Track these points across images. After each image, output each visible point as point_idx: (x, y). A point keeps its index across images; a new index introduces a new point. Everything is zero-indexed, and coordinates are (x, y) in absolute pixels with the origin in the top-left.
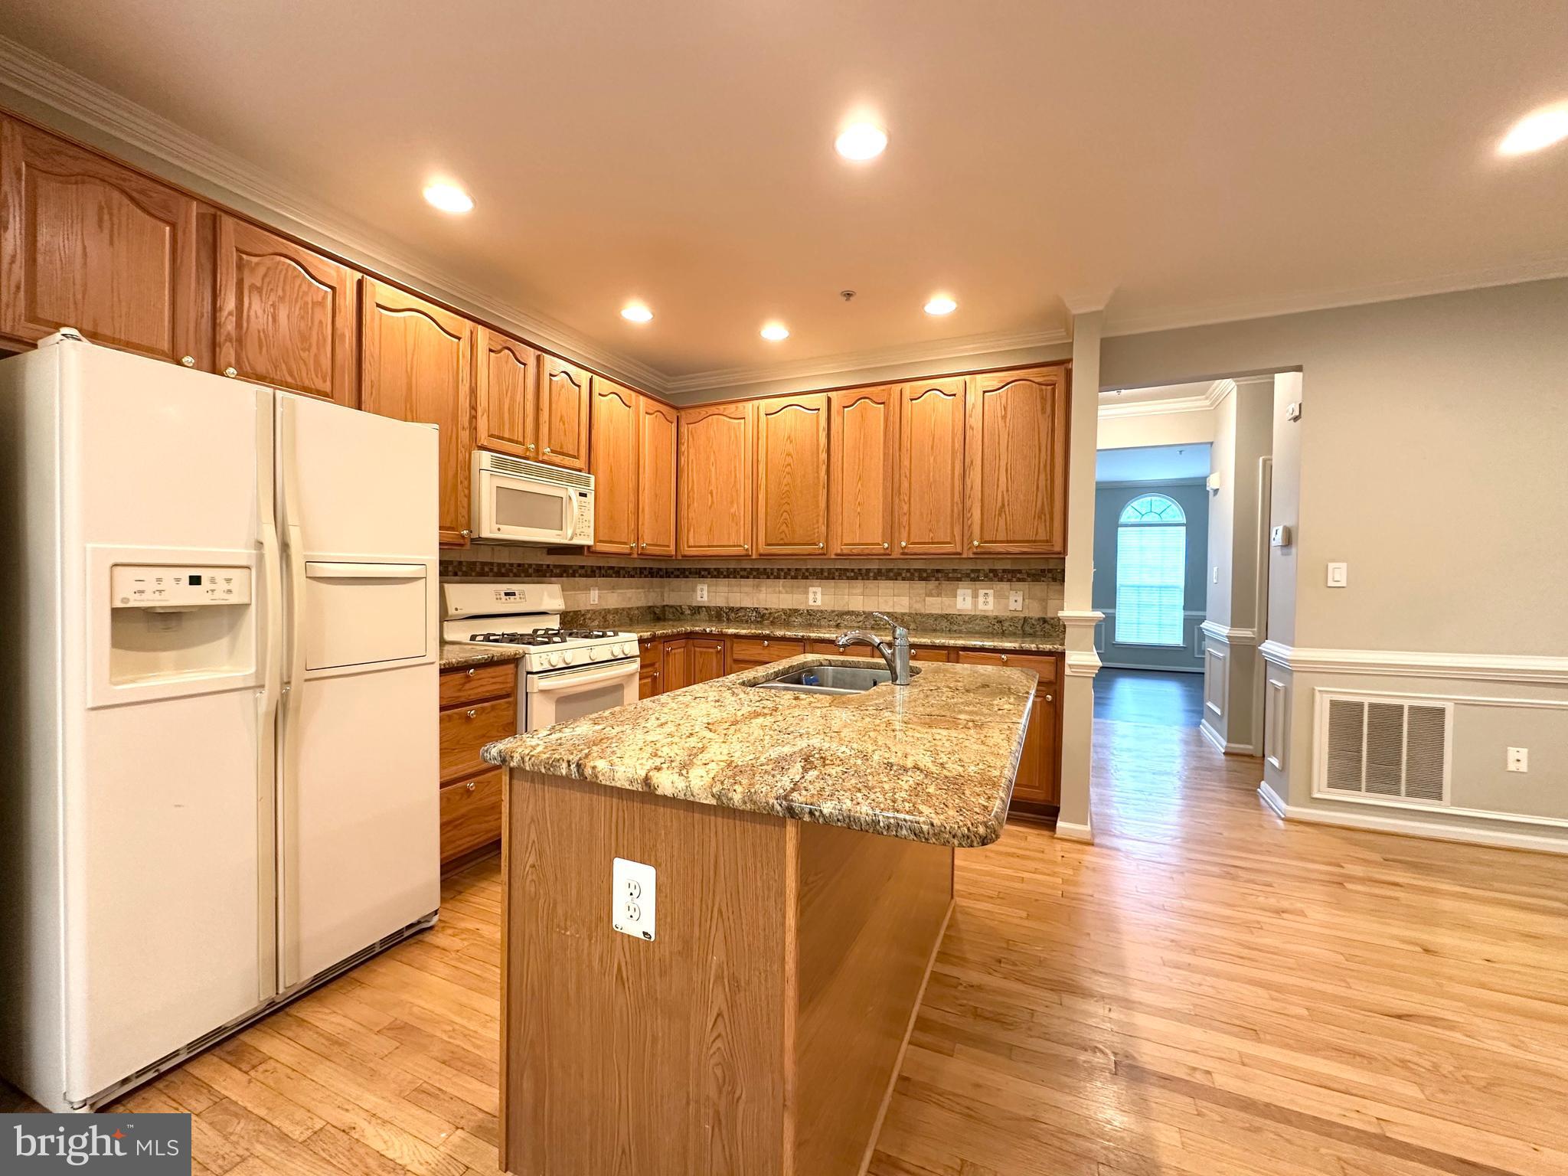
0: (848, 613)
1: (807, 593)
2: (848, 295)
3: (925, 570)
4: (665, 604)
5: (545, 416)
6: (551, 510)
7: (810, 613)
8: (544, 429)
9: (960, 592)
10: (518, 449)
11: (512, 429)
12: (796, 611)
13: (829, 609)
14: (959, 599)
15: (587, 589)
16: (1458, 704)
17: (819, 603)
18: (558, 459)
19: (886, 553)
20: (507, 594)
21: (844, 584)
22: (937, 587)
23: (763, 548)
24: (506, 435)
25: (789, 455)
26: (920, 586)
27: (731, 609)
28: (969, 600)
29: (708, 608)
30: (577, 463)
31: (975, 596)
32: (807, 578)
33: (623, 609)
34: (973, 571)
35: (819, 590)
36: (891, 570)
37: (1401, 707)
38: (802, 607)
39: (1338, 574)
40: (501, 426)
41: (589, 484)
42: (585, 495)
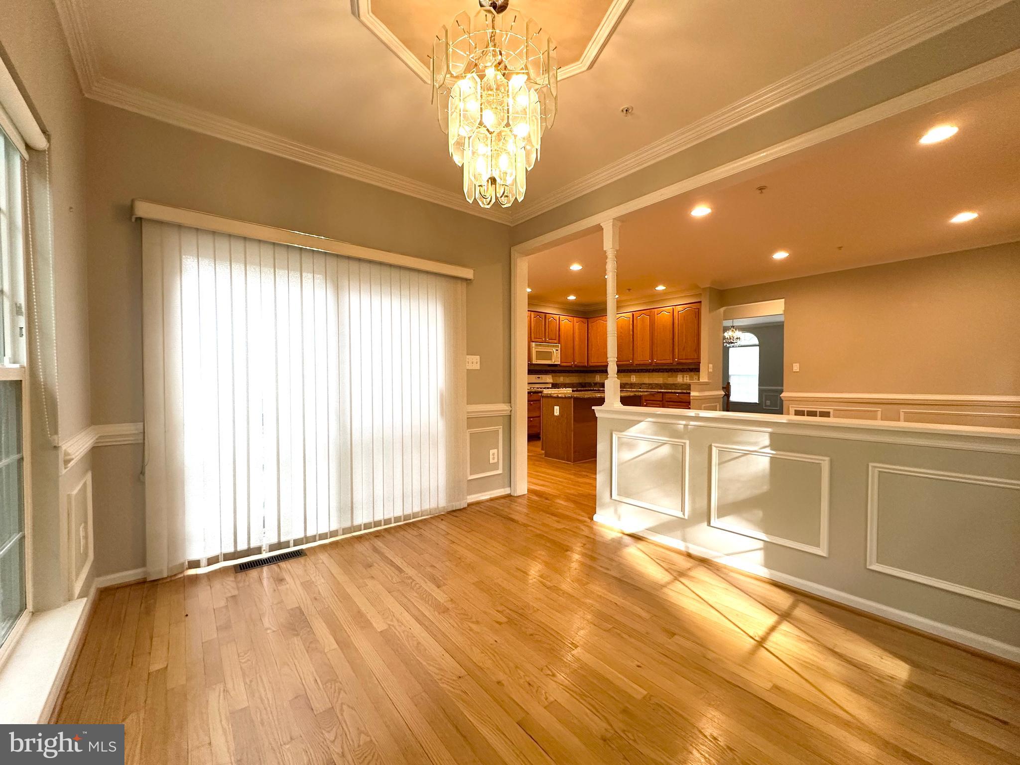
0: (644, 384)
1: (631, 377)
3: (668, 369)
4: (586, 382)
5: (547, 331)
6: (549, 355)
7: (631, 384)
8: (547, 334)
9: (678, 376)
10: (540, 340)
11: (539, 336)
12: (627, 383)
13: (637, 382)
14: (678, 378)
15: (559, 376)
16: (835, 410)
17: (634, 381)
18: (550, 341)
19: (650, 364)
20: (539, 378)
21: (642, 374)
22: (671, 374)
25: (621, 333)
26: (666, 374)
28: (681, 378)
29: (599, 383)
30: (555, 341)
31: (683, 377)
32: (630, 372)
33: (571, 383)
34: (682, 369)
35: (634, 376)
36: (657, 369)
37: (817, 411)
38: (629, 382)
39: (796, 367)
40: (537, 335)
41: (559, 347)
42: (558, 350)
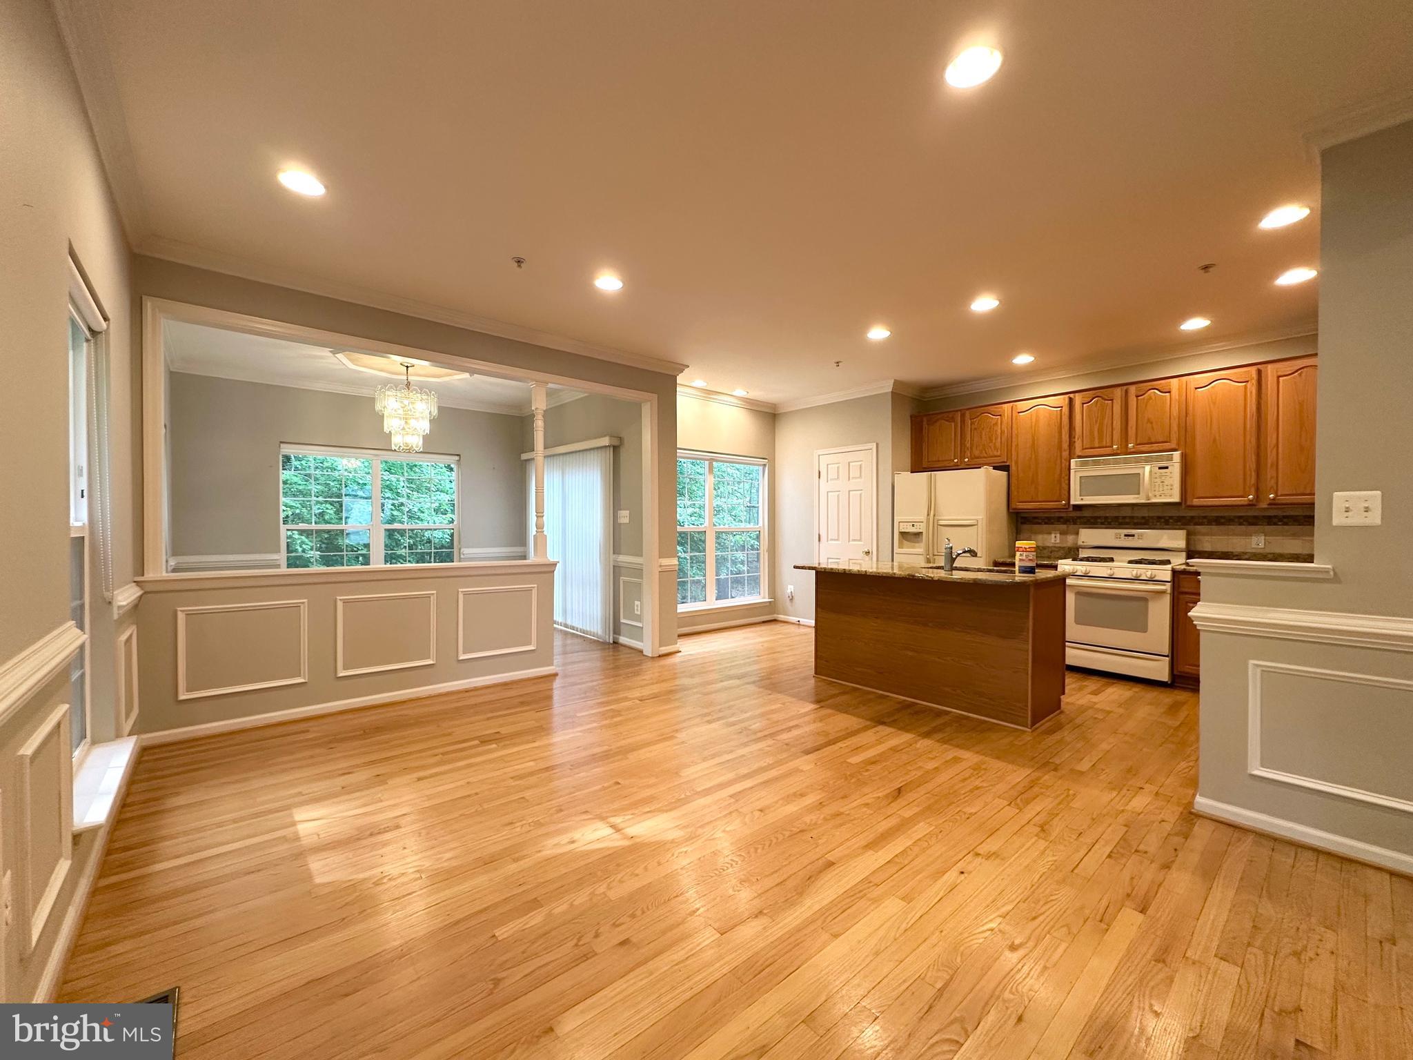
2: (1207, 267)
5: (1132, 422)
8: (1132, 432)
11: (1101, 438)
18: (1143, 448)
24: (1097, 445)
41: (1171, 459)
42: (1167, 468)
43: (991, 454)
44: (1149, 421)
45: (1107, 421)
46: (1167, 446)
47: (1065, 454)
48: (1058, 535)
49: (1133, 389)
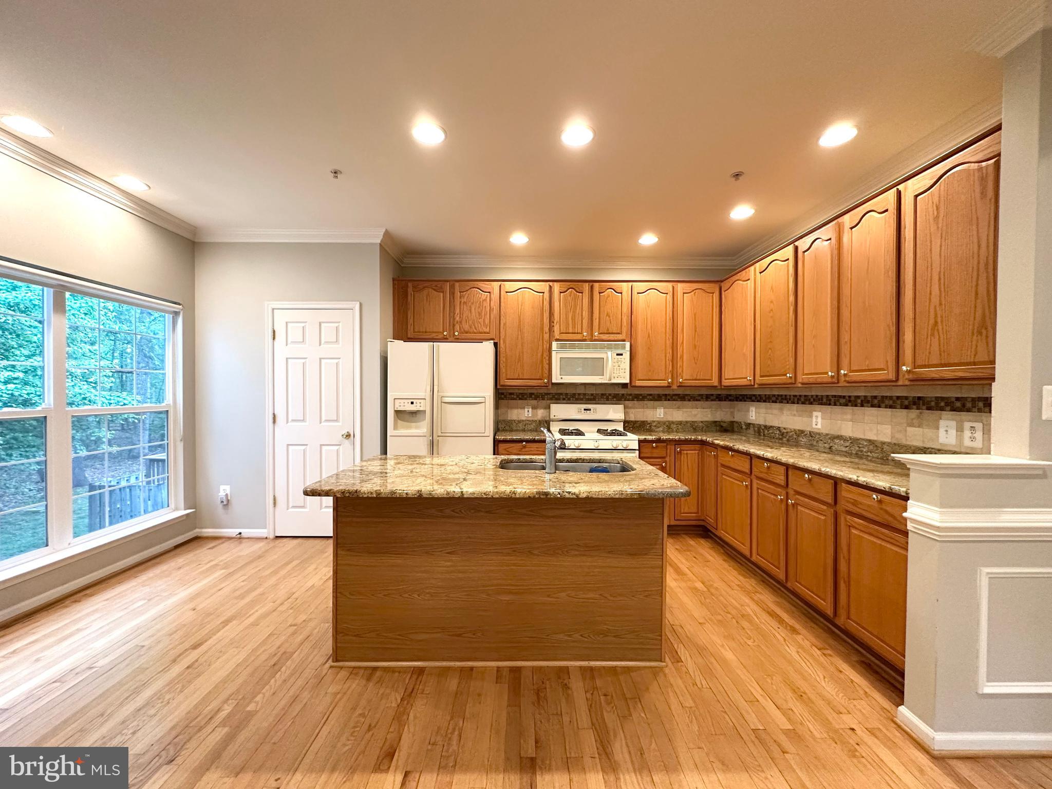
0: (839, 437)
1: (811, 416)
2: (737, 176)
3: (906, 398)
4: (735, 420)
5: (596, 315)
6: (598, 366)
7: (811, 435)
8: (596, 323)
9: (942, 423)
11: (574, 327)
12: (802, 432)
13: (824, 431)
14: (942, 431)
15: (654, 408)
17: (819, 426)
18: (604, 337)
19: (833, 382)
20: (585, 410)
21: (837, 409)
22: (918, 417)
23: (759, 379)
24: (571, 331)
26: (901, 414)
27: (766, 427)
28: (953, 432)
29: (753, 424)
31: (960, 429)
32: (811, 403)
33: (687, 422)
34: (958, 399)
35: (819, 414)
36: (875, 397)
38: (809, 429)
40: (567, 327)
41: (624, 348)
42: (622, 355)
43: (481, 330)
44: (608, 315)
45: (578, 310)
46: (619, 337)
47: (546, 336)
48: (530, 410)
49: (596, 285)
